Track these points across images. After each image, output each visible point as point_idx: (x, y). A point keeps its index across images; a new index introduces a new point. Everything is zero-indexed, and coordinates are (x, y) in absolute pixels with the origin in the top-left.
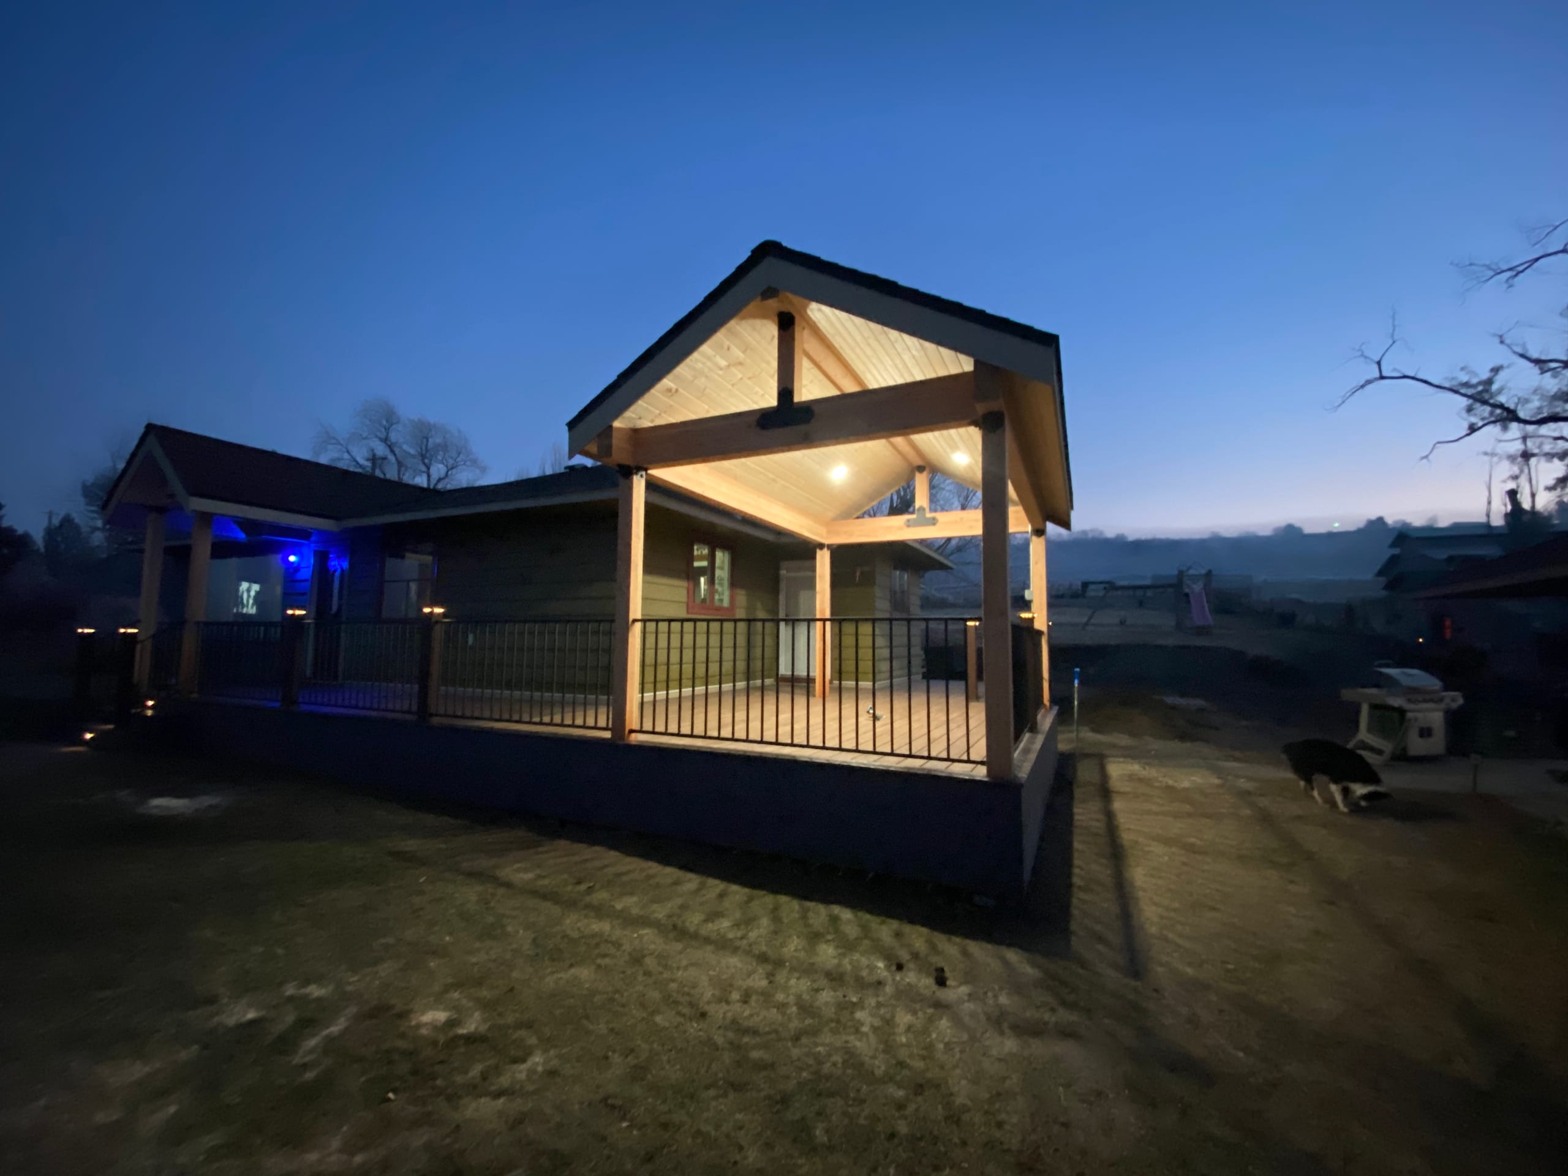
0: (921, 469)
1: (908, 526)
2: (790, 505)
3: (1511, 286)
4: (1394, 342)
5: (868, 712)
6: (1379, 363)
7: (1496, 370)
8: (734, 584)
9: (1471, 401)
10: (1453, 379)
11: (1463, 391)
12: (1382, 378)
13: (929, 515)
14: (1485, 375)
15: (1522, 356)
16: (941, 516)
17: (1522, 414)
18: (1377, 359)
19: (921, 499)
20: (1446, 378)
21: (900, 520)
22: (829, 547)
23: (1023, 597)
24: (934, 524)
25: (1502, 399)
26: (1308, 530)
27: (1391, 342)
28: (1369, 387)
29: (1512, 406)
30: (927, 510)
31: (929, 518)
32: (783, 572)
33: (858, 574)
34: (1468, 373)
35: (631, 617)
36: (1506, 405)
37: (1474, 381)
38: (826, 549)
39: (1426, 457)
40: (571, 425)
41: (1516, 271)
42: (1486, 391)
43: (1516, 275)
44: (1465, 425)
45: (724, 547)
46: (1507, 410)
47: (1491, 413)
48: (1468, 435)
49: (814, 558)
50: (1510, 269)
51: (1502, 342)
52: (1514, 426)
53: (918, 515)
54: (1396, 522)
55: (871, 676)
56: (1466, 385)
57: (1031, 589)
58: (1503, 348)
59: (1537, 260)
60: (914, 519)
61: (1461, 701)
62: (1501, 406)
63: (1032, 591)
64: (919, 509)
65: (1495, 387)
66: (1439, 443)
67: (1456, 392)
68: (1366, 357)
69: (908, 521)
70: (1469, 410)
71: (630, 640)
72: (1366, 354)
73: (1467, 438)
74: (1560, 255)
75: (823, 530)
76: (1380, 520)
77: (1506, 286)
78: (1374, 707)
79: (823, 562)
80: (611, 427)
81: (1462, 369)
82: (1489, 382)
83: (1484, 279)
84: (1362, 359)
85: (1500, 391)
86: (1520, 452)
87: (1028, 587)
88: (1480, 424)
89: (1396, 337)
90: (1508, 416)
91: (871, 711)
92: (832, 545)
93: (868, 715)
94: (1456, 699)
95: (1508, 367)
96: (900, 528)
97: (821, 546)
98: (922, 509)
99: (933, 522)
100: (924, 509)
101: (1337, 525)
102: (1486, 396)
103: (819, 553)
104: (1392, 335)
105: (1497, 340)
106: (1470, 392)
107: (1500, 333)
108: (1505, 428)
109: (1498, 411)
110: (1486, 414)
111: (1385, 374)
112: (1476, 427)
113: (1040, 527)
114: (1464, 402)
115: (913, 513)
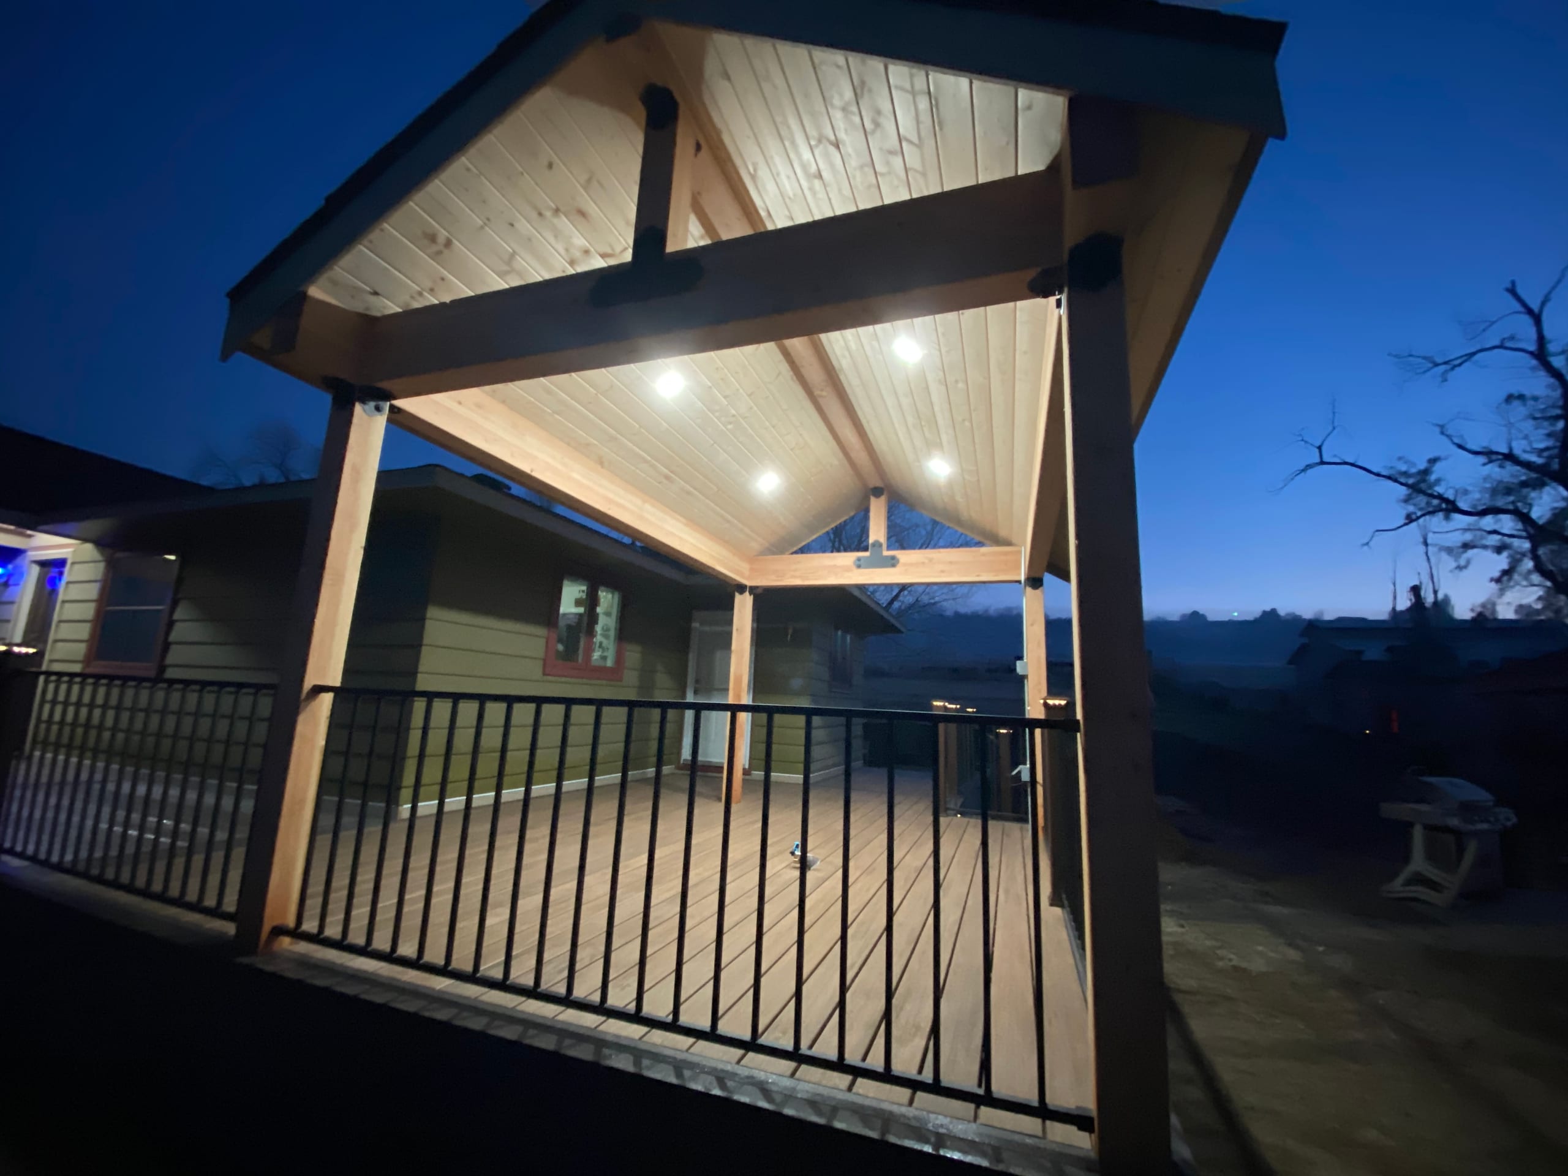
0: (877, 492)
1: (859, 567)
2: (694, 522)
3: (1445, 380)
4: (1334, 428)
5: (793, 853)
6: (1320, 448)
7: (1433, 461)
8: (623, 634)
9: (1410, 491)
10: (1392, 468)
11: (1403, 480)
12: (1322, 463)
13: (886, 553)
14: (1422, 465)
15: (1460, 447)
16: (904, 556)
17: (1463, 505)
18: (1318, 444)
19: (877, 531)
20: (1385, 467)
21: (847, 559)
22: (753, 590)
23: (1013, 670)
24: (894, 566)
25: (1439, 489)
26: (1211, 617)
27: (1330, 428)
28: (1309, 471)
29: (1451, 498)
30: (885, 546)
31: (887, 557)
32: (695, 625)
33: (790, 631)
34: (1406, 462)
35: (309, 682)
36: (1446, 496)
37: (1413, 470)
38: (747, 593)
39: (1367, 544)
40: (237, 294)
41: (1453, 365)
42: (1424, 481)
43: (1453, 368)
44: (1403, 513)
45: (612, 586)
46: (1446, 501)
47: (1428, 504)
48: (1406, 524)
49: (730, 607)
50: (1446, 363)
51: (1442, 433)
52: (1457, 516)
53: (871, 554)
54: (1288, 614)
55: (801, 766)
56: (1405, 474)
57: (1025, 660)
58: (1444, 438)
59: (1474, 354)
60: (867, 558)
61: (1514, 820)
62: (1440, 497)
63: (1027, 663)
64: (874, 545)
65: (1433, 478)
66: (1378, 531)
67: (1396, 481)
68: (1306, 442)
69: (859, 559)
70: (1407, 500)
71: (301, 728)
72: (1305, 439)
73: (1405, 528)
74: (1496, 351)
75: (745, 567)
76: (1273, 612)
77: (1440, 379)
78: (1428, 828)
79: (744, 609)
80: (304, 296)
81: (1400, 459)
82: (1426, 472)
83: (1422, 370)
84: (1303, 443)
85: (1438, 481)
86: (1459, 544)
87: (1021, 658)
88: (1419, 513)
89: (1336, 424)
90: (1450, 507)
91: (798, 853)
92: (757, 587)
93: (792, 859)
94: (1508, 817)
95: (1446, 458)
96: (847, 569)
97: (741, 588)
98: (877, 544)
99: (893, 562)
100: (880, 545)
101: (1236, 614)
102: (1423, 486)
103: (738, 598)
104: (1333, 422)
105: (1438, 430)
106: (1411, 481)
107: (1441, 423)
108: (1447, 518)
109: (1435, 502)
110: (1423, 505)
111: (1326, 459)
112: (1414, 517)
113: (1037, 575)
114: (1403, 491)
115: (866, 549)
